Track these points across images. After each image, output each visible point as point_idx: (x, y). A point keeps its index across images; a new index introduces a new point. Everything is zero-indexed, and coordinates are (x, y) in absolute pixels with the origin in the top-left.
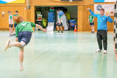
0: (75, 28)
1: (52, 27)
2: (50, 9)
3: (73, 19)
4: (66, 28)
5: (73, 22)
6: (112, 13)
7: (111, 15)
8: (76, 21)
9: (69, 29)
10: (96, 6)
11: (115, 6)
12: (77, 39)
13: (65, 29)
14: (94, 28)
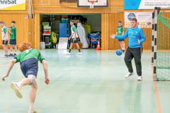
0: (98, 46)
1: (66, 45)
2: (63, 19)
3: (95, 33)
4: (85, 45)
5: (95, 37)
6: (149, 24)
7: (148, 27)
8: (100, 35)
9: (90, 47)
10: (126, 14)
11: (153, 14)
12: (100, 61)
13: (83, 47)
14: (124, 45)
